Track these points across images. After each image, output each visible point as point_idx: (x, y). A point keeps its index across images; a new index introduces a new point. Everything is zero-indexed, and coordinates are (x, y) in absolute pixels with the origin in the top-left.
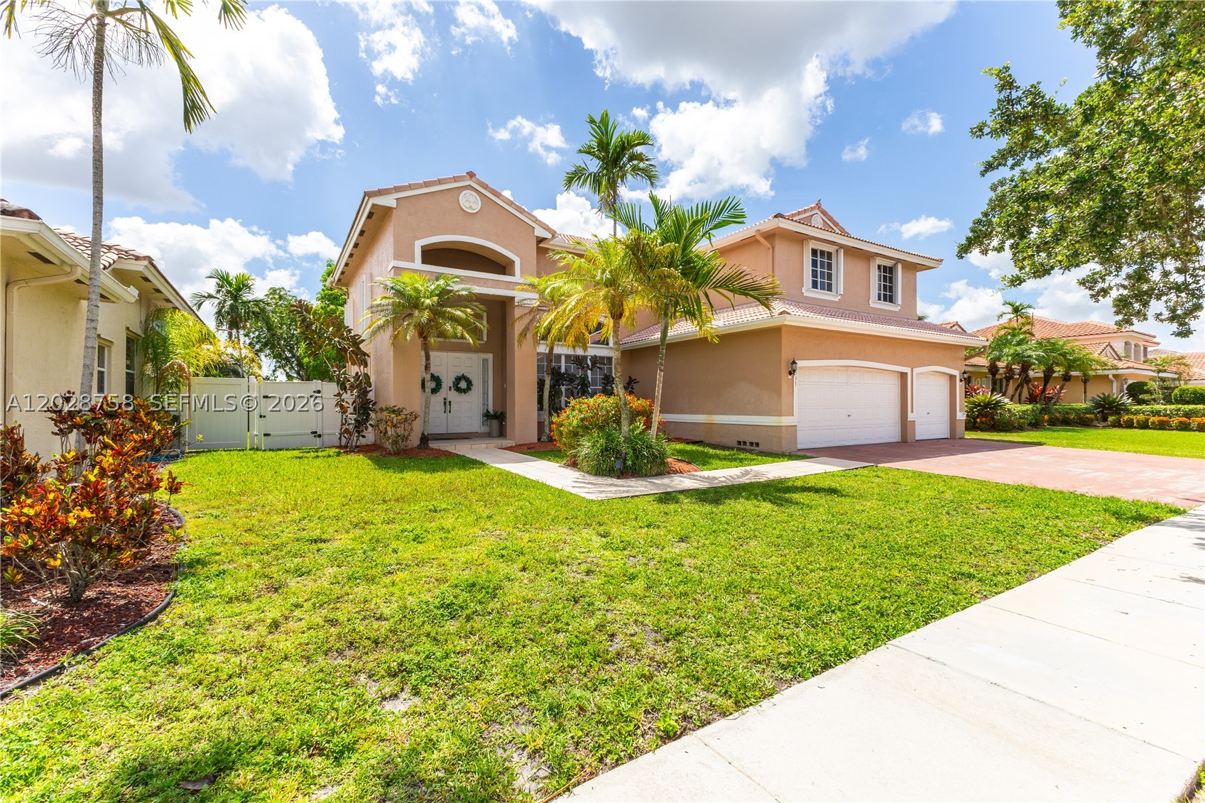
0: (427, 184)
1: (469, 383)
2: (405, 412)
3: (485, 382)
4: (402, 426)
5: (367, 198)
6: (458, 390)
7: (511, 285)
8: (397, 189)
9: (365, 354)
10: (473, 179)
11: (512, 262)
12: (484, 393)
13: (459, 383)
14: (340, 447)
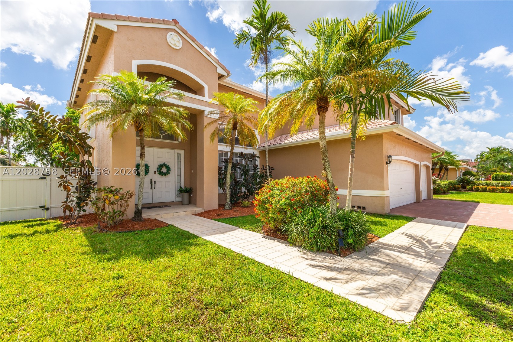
0: (142, 20)
1: (169, 169)
2: (122, 192)
3: (179, 168)
4: (119, 203)
5: (91, 18)
6: (161, 173)
7: (201, 102)
8: (118, 18)
9: (90, 147)
10: (177, 25)
11: (203, 87)
12: (178, 176)
13: (161, 169)
14: (64, 218)
